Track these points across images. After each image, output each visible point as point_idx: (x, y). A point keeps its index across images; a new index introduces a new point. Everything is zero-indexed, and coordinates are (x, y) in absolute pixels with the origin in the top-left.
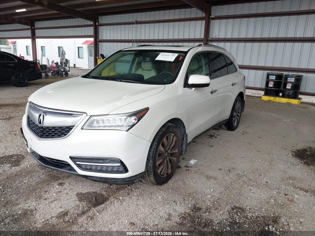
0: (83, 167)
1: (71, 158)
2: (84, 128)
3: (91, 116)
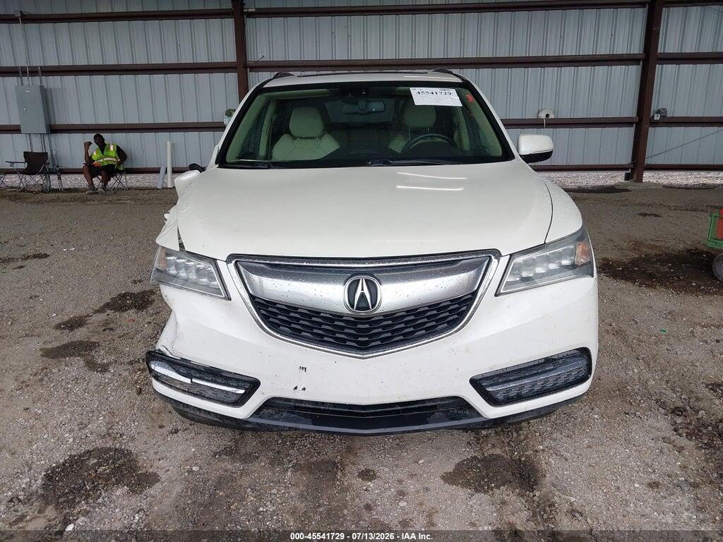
0: (500, 397)
1: (476, 383)
2: (502, 291)
3: (511, 255)
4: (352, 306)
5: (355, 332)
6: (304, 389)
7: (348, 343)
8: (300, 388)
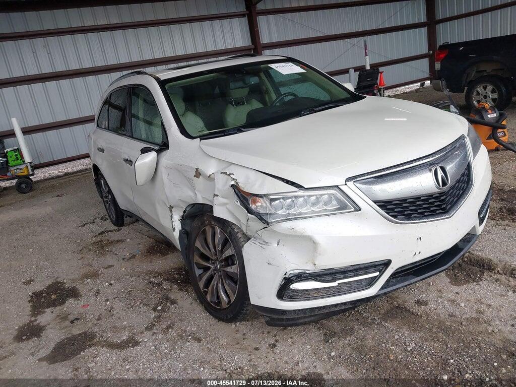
4: (440, 186)
5: (440, 203)
6: (420, 253)
7: (426, 214)
8: (417, 253)
